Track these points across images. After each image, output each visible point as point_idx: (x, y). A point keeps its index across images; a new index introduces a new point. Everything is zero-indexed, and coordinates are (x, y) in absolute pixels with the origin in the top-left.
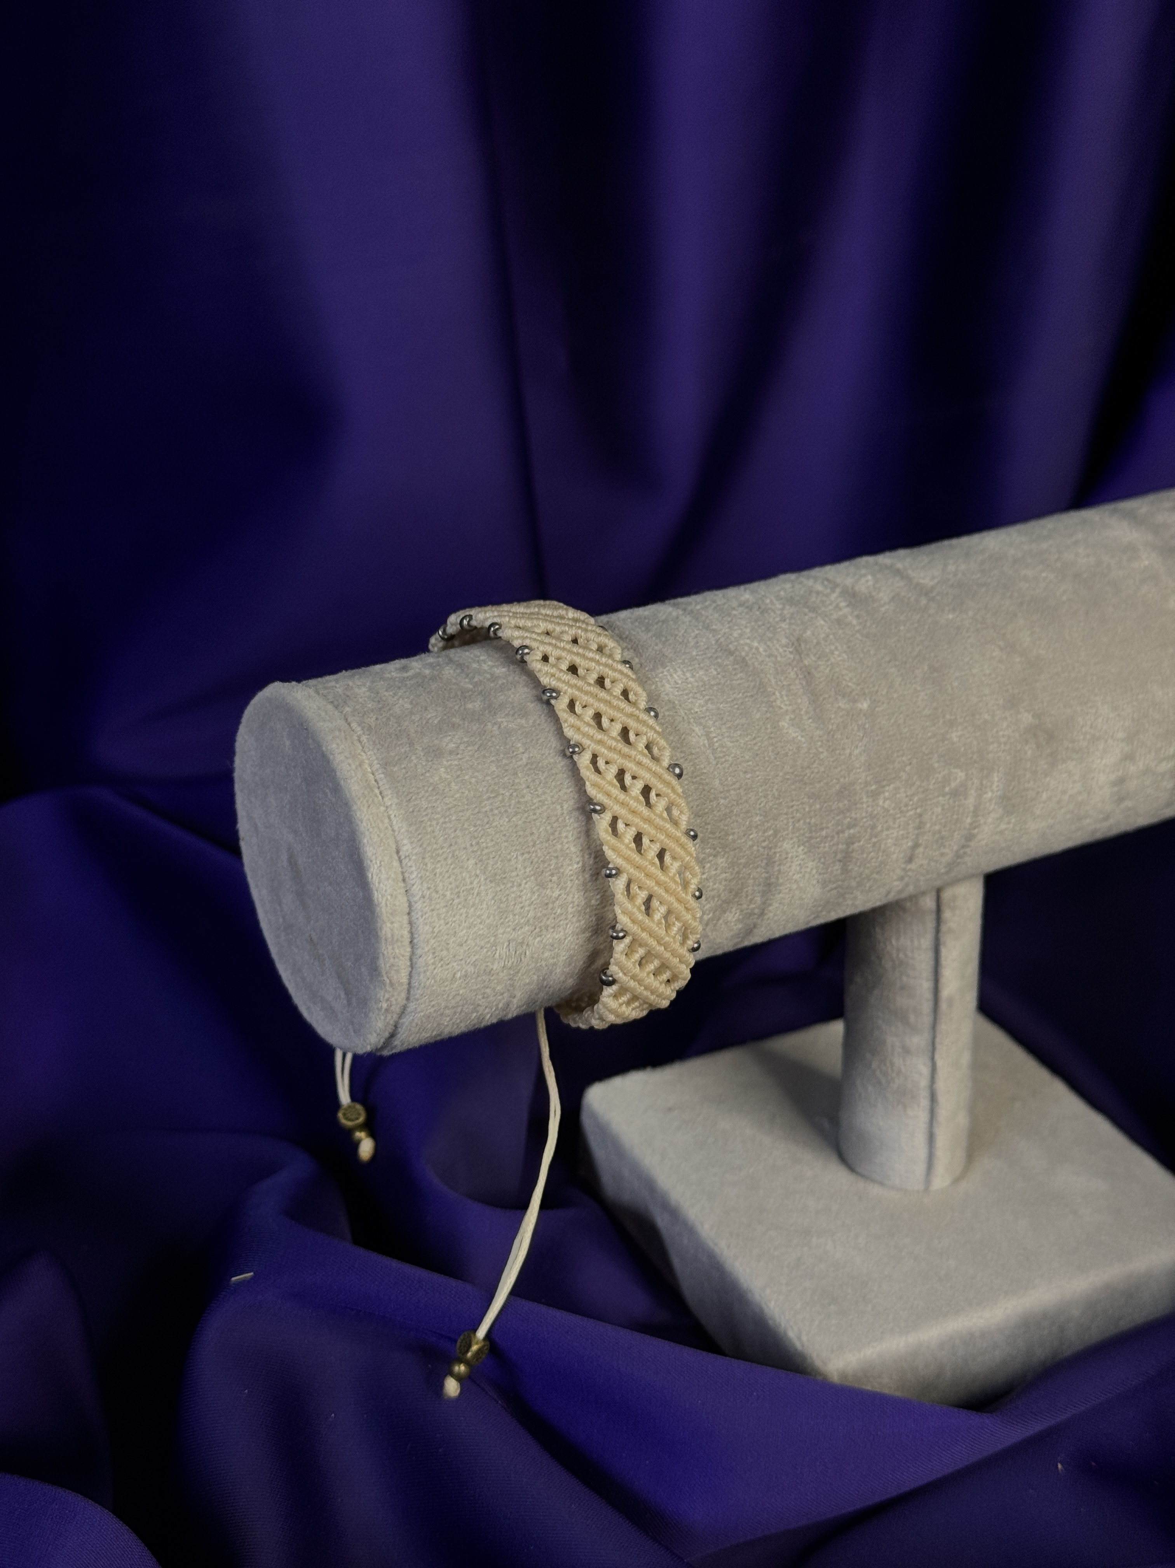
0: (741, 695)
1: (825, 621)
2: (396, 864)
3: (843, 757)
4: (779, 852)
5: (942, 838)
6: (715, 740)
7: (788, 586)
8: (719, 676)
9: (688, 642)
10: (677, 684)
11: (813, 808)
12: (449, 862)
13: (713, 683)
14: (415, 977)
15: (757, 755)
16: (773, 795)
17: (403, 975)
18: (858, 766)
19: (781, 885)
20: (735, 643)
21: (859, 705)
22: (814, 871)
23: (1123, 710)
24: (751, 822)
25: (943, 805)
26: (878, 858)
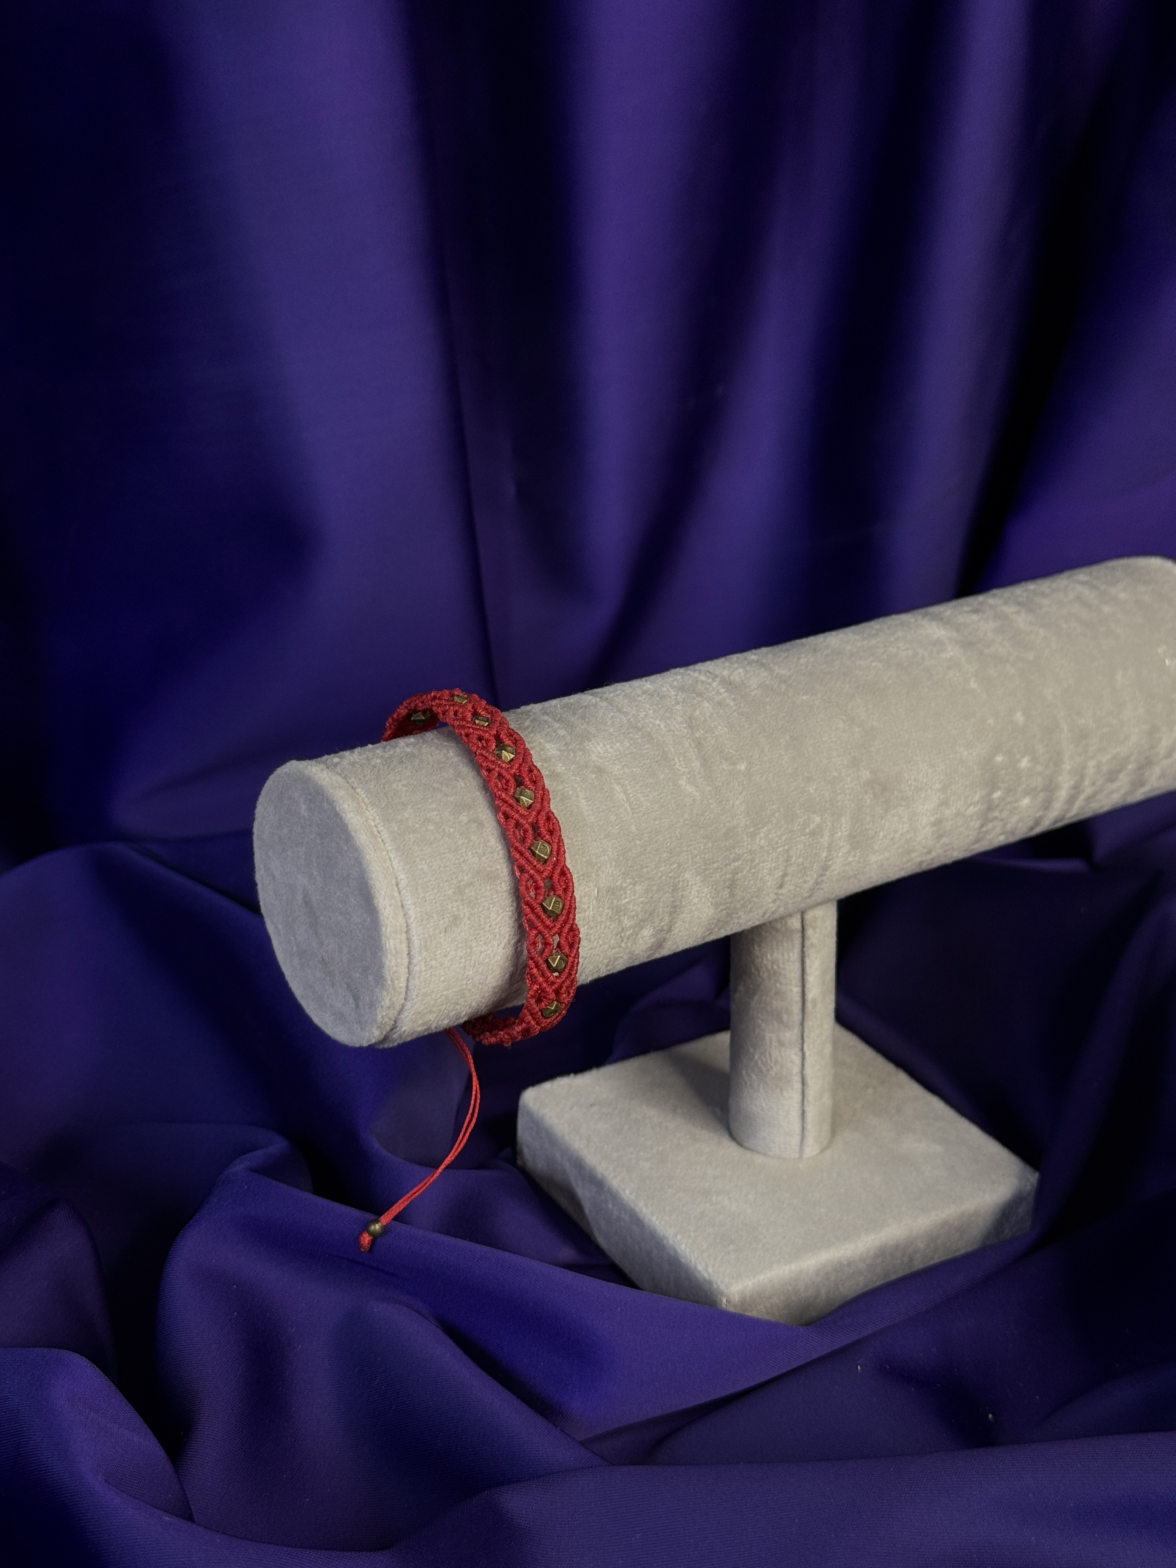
0: (649, 761)
1: (709, 703)
2: (396, 894)
3: (727, 807)
4: (682, 881)
5: (805, 868)
6: (631, 795)
7: (679, 677)
8: (632, 747)
9: (606, 722)
10: (599, 753)
11: (707, 846)
12: (435, 891)
13: (627, 752)
14: (411, 982)
15: (663, 806)
16: (677, 836)
17: (402, 980)
18: (739, 813)
19: (684, 906)
20: (643, 722)
21: (739, 767)
22: (709, 895)
23: (938, 767)
24: (660, 858)
25: (805, 843)
26: (756, 885)
